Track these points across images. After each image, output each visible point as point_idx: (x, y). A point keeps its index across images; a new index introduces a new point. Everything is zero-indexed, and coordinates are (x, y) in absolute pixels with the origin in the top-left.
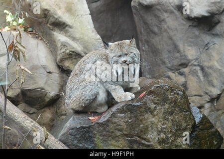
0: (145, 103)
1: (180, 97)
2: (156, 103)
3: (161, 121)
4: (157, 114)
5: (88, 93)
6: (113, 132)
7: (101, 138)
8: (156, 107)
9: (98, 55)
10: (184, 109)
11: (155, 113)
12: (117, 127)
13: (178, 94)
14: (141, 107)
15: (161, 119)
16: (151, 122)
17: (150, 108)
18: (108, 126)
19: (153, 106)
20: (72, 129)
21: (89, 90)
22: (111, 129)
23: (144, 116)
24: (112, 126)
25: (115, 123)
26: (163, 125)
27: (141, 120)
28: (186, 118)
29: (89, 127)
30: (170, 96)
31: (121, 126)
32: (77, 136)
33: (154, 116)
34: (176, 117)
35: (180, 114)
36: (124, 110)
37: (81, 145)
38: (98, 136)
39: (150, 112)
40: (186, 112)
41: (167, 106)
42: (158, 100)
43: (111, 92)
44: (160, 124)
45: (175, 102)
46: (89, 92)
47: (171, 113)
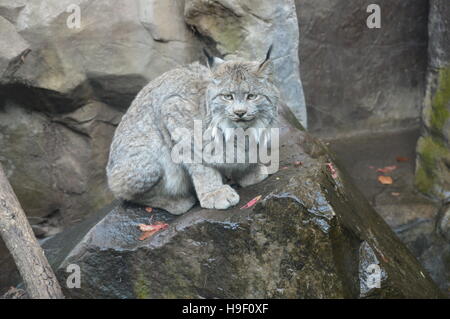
0: (247, 229)
1: (320, 234)
2: (269, 235)
3: (275, 278)
4: (269, 260)
5: (140, 168)
6: (172, 277)
7: (149, 283)
8: (267, 244)
9: (181, 81)
10: (325, 263)
11: (264, 256)
12: (182, 268)
13: (317, 227)
14: (237, 236)
15: (276, 274)
16: (255, 273)
17: (255, 243)
18: (163, 261)
19: (261, 239)
20: (91, 250)
21: (144, 163)
22: (169, 269)
23: (241, 256)
24: (171, 263)
25: (179, 258)
26: (278, 286)
27: (235, 265)
28: (327, 286)
29: (126, 255)
30: (298, 228)
31: (191, 267)
32: (100, 268)
33: (262, 262)
34: (307, 277)
35: (317, 273)
36: (200, 233)
37: (105, 289)
38: (141, 277)
39: (256, 250)
40: (329, 271)
41: (290, 247)
42: (273, 229)
43: (193, 177)
44: (273, 282)
45: (309, 242)
46: (144, 167)
47: (299, 266)
